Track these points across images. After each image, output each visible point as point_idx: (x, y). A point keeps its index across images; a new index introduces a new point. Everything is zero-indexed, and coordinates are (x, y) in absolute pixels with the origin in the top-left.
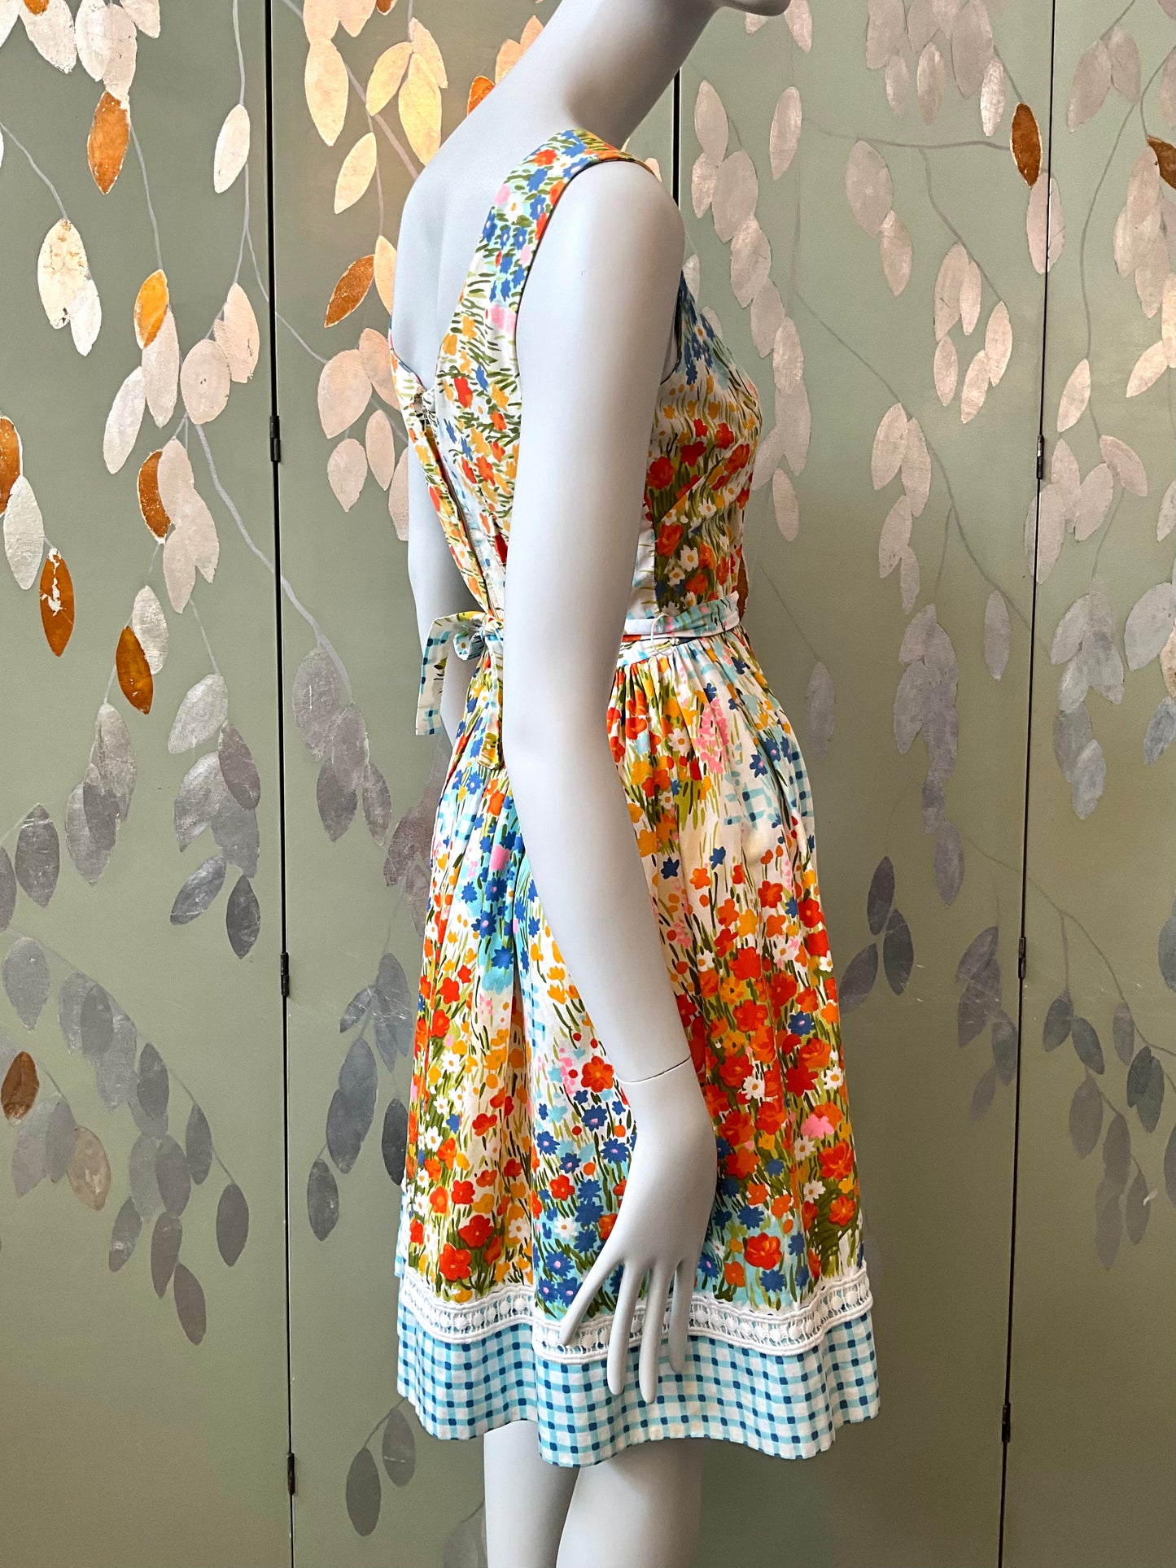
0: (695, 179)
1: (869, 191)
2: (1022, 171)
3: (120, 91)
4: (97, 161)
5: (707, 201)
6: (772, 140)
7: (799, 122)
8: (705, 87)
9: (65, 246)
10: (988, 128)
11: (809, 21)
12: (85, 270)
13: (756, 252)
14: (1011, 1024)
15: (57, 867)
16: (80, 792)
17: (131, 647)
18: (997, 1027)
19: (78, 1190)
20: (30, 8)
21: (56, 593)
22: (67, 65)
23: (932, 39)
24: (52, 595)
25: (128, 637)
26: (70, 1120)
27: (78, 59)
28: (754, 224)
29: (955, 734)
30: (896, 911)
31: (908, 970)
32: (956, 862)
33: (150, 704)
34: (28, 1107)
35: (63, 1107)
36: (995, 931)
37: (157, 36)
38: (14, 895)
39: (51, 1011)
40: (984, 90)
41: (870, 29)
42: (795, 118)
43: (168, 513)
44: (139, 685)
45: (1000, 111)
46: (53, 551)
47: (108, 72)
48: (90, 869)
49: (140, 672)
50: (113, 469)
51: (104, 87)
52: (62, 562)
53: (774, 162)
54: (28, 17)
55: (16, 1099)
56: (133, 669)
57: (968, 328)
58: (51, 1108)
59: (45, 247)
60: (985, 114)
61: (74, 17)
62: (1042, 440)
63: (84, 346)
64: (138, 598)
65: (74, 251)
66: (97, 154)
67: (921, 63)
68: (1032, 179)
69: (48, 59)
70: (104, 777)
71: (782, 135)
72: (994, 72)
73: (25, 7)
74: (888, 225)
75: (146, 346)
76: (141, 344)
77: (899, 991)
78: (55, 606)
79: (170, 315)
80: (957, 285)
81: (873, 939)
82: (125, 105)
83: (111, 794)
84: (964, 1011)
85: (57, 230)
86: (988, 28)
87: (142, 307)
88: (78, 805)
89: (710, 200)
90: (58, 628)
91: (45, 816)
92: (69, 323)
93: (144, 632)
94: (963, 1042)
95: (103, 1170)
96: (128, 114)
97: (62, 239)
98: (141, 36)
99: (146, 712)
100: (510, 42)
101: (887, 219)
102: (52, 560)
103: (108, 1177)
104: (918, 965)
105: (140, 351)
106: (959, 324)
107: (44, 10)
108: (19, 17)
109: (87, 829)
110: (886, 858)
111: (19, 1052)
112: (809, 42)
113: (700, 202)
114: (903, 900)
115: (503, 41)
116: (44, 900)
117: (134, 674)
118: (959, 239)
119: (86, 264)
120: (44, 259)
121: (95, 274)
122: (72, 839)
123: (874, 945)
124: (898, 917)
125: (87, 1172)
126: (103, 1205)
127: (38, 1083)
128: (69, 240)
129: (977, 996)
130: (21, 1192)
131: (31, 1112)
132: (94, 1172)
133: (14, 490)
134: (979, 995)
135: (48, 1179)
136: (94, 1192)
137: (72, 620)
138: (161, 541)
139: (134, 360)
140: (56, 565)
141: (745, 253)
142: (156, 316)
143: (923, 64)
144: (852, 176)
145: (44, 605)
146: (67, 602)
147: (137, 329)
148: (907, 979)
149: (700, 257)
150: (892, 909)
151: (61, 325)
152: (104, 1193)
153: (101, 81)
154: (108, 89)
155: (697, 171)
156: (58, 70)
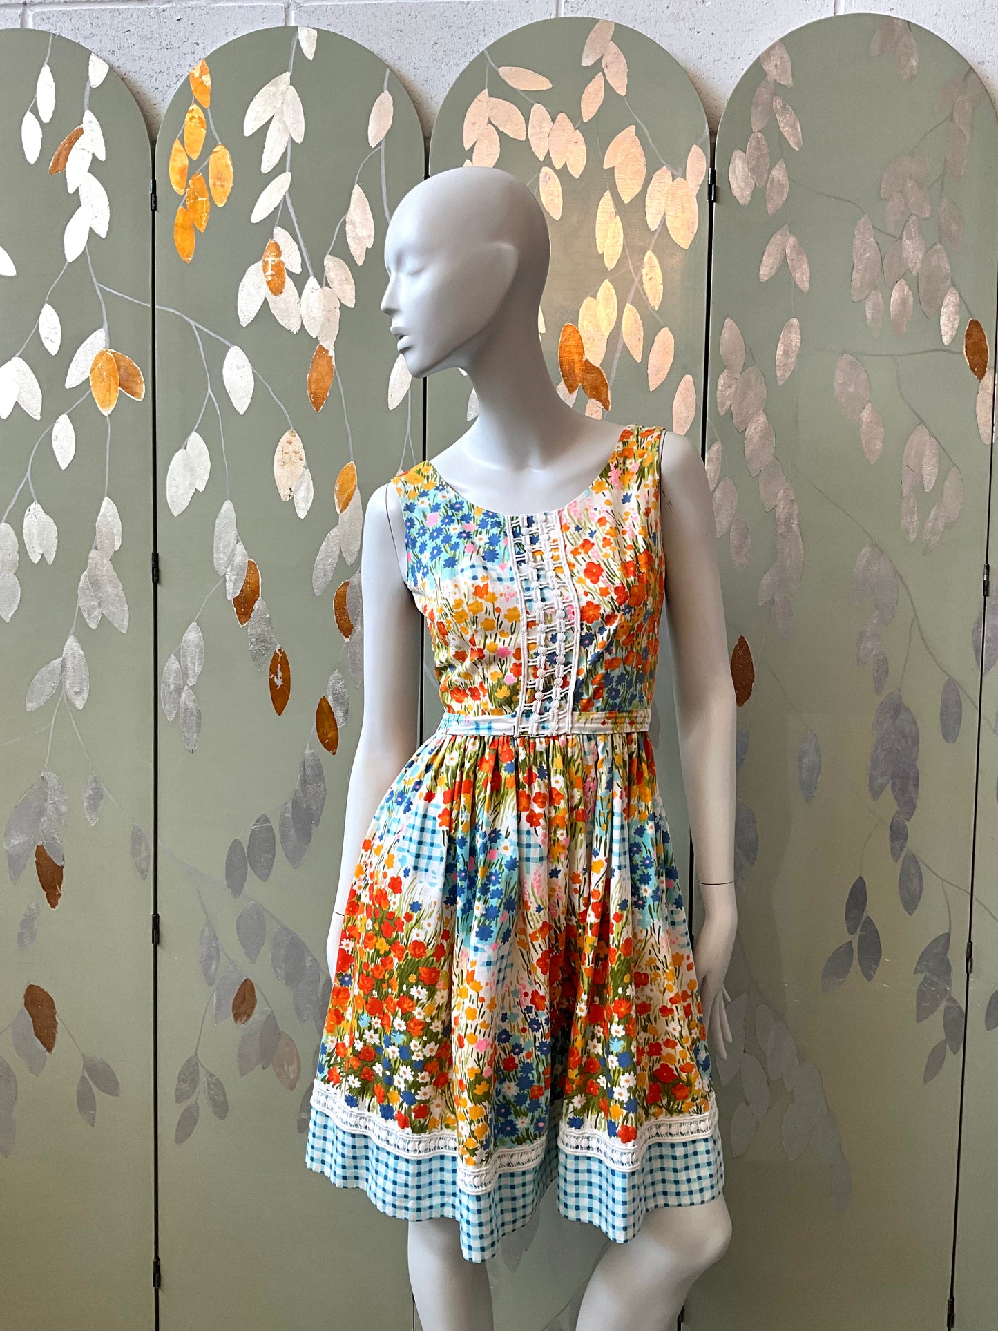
0: (719, 388)
1: (851, 390)
2: (973, 370)
3: (328, 344)
4: (313, 390)
5: (728, 403)
6: (778, 358)
7: (798, 344)
8: (728, 322)
9: (291, 448)
10: (946, 339)
11: (808, 269)
12: (304, 462)
13: (764, 436)
14: (960, 1008)
15: (274, 856)
16: (290, 805)
17: (326, 709)
18: (947, 1010)
19: (279, 1075)
20: (272, 292)
21: (280, 674)
22: (295, 329)
23: (903, 277)
24: (277, 675)
25: (324, 704)
26: (276, 1027)
27: (302, 325)
28: (762, 418)
29: (916, 786)
30: (868, 917)
31: (877, 962)
32: (916, 881)
33: (336, 748)
34: (249, 1016)
35: (271, 1017)
36: (947, 937)
37: (353, 306)
38: (246, 873)
39: (266, 952)
40: (944, 310)
41: (854, 272)
42: (796, 339)
43: (352, 622)
44: (330, 736)
45: (956, 326)
46: (278, 647)
47: (321, 332)
48: (295, 858)
49: (330, 727)
50: (317, 592)
51: (318, 342)
52: (284, 653)
53: (779, 373)
54: (271, 299)
55: (242, 1010)
56: (326, 724)
57: (929, 486)
58: (263, 1018)
59: (279, 448)
60: (943, 329)
61: (300, 297)
62: (988, 567)
63: (302, 514)
64: (331, 678)
65: (297, 450)
66: (313, 386)
67: (893, 295)
68: (981, 375)
69: (283, 325)
70: (305, 797)
71: (786, 353)
72: (951, 299)
73: (269, 292)
74: (866, 415)
75: (341, 512)
76: (339, 512)
77: (869, 978)
78: (279, 682)
79: (357, 491)
80: (920, 456)
81: (849, 938)
82: (332, 353)
83: (309, 808)
84: (921, 995)
85: (287, 436)
86: (947, 266)
87: (341, 486)
88: (289, 815)
89: (730, 402)
90: (280, 697)
91: (267, 820)
92: (293, 498)
93: (335, 700)
94: (919, 1019)
95: (296, 1063)
96: (333, 359)
97: (290, 443)
98: (343, 307)
99: (334, 754)
100: (589, 299)
101: (865, 410)
102: (278, 652)
103: (299, 1069)
104: (885, 959)
105: (338, 515)
106: (922, 482)
107: (281, 293)
108: (265, 298)
109: (293, 830)
110: (860, 877)
111: (245, 978)
112: (807, 285)
113: (723, 405)
114: (874, 909)
115: (584, 299)
116: (264, 877)
117: (326, 728)
118: (922, 422)
119: (304, 460)
120: (278, 456)
121: (309, 465)
122: (284, 837)
123: (851, 942)
124: (869, 921)
125: (285, 1063)
126: (295, 1086)
127: (256, 1001)
128: (294, 443)
129: (932, 986)
130: (243, 1073)
131: (251, 1020)
132: (290, 1064)
133: (256, 607)
134: (933, 984)
135: (260, 1066)
136: (289, 1078)
137: (289, 692)
138: (347, 640)
139: (335, 521)
140: (281, 655)
141: (756, 439)
142: (349, 491)
143: (895, 295)
144: (839, 378)
145: (272, 681)
146: (286, 680)
147: (336, 501)
148: (876, 969)
149: (722, 443)
150: (864, 917)
151: (288, 499)
152: (297, 1078)
153: (317, 338)
154: (321, 343)
155: (721, 381)
156: (289, 331)
